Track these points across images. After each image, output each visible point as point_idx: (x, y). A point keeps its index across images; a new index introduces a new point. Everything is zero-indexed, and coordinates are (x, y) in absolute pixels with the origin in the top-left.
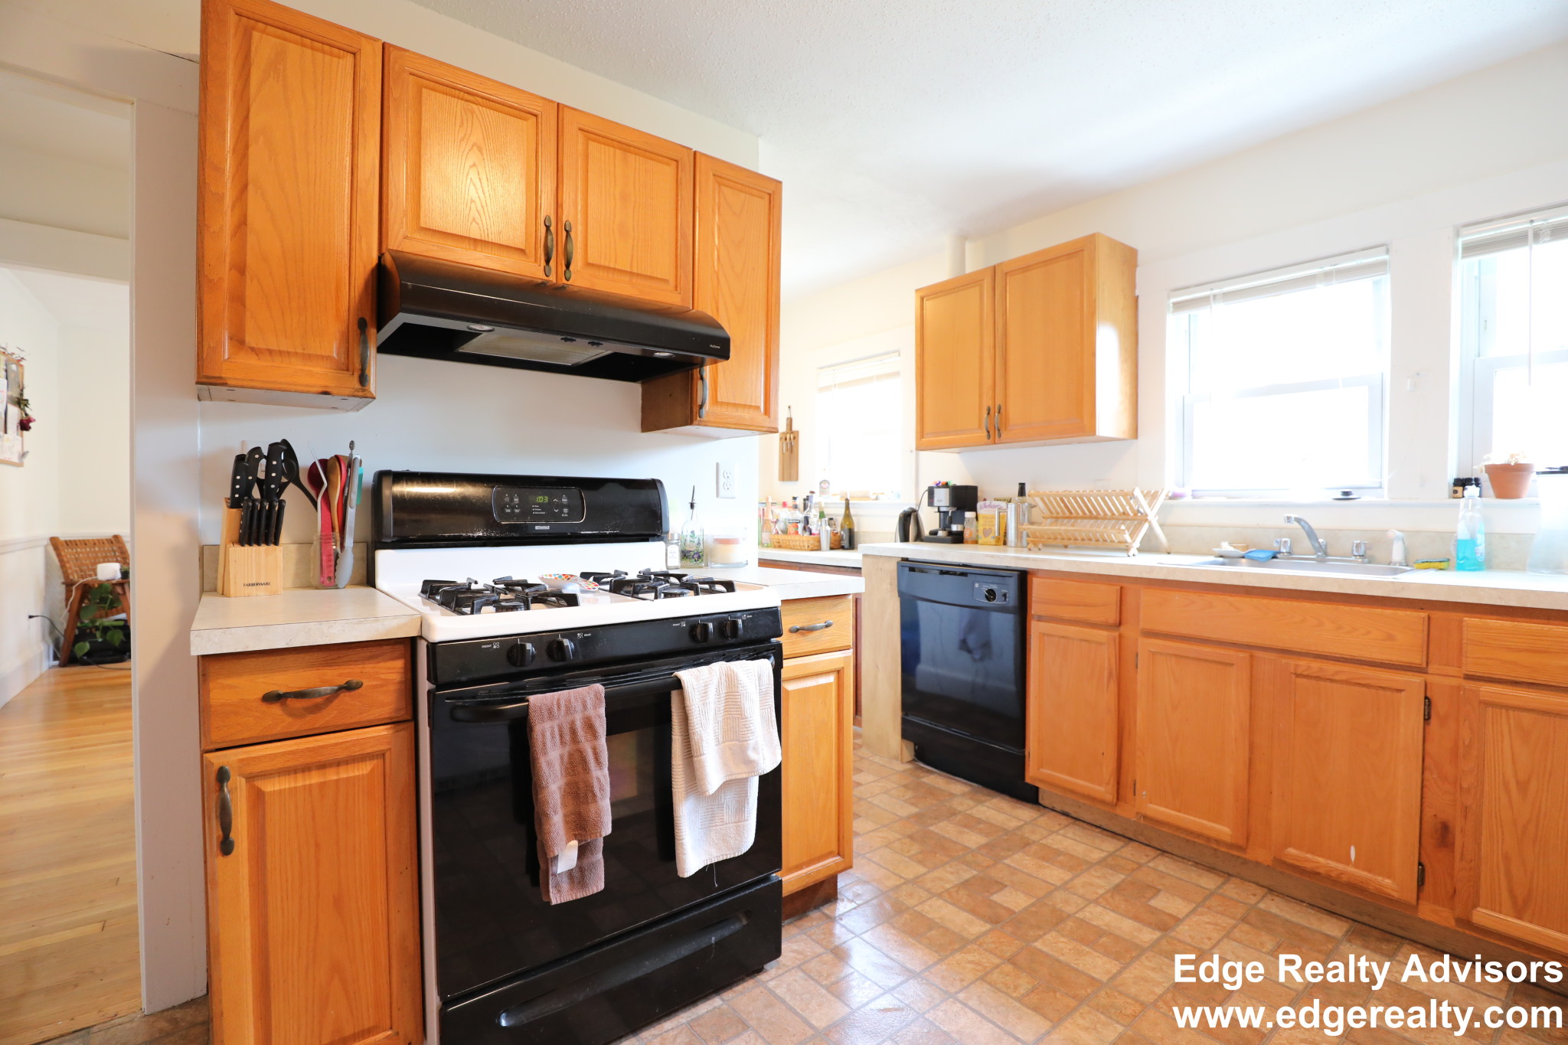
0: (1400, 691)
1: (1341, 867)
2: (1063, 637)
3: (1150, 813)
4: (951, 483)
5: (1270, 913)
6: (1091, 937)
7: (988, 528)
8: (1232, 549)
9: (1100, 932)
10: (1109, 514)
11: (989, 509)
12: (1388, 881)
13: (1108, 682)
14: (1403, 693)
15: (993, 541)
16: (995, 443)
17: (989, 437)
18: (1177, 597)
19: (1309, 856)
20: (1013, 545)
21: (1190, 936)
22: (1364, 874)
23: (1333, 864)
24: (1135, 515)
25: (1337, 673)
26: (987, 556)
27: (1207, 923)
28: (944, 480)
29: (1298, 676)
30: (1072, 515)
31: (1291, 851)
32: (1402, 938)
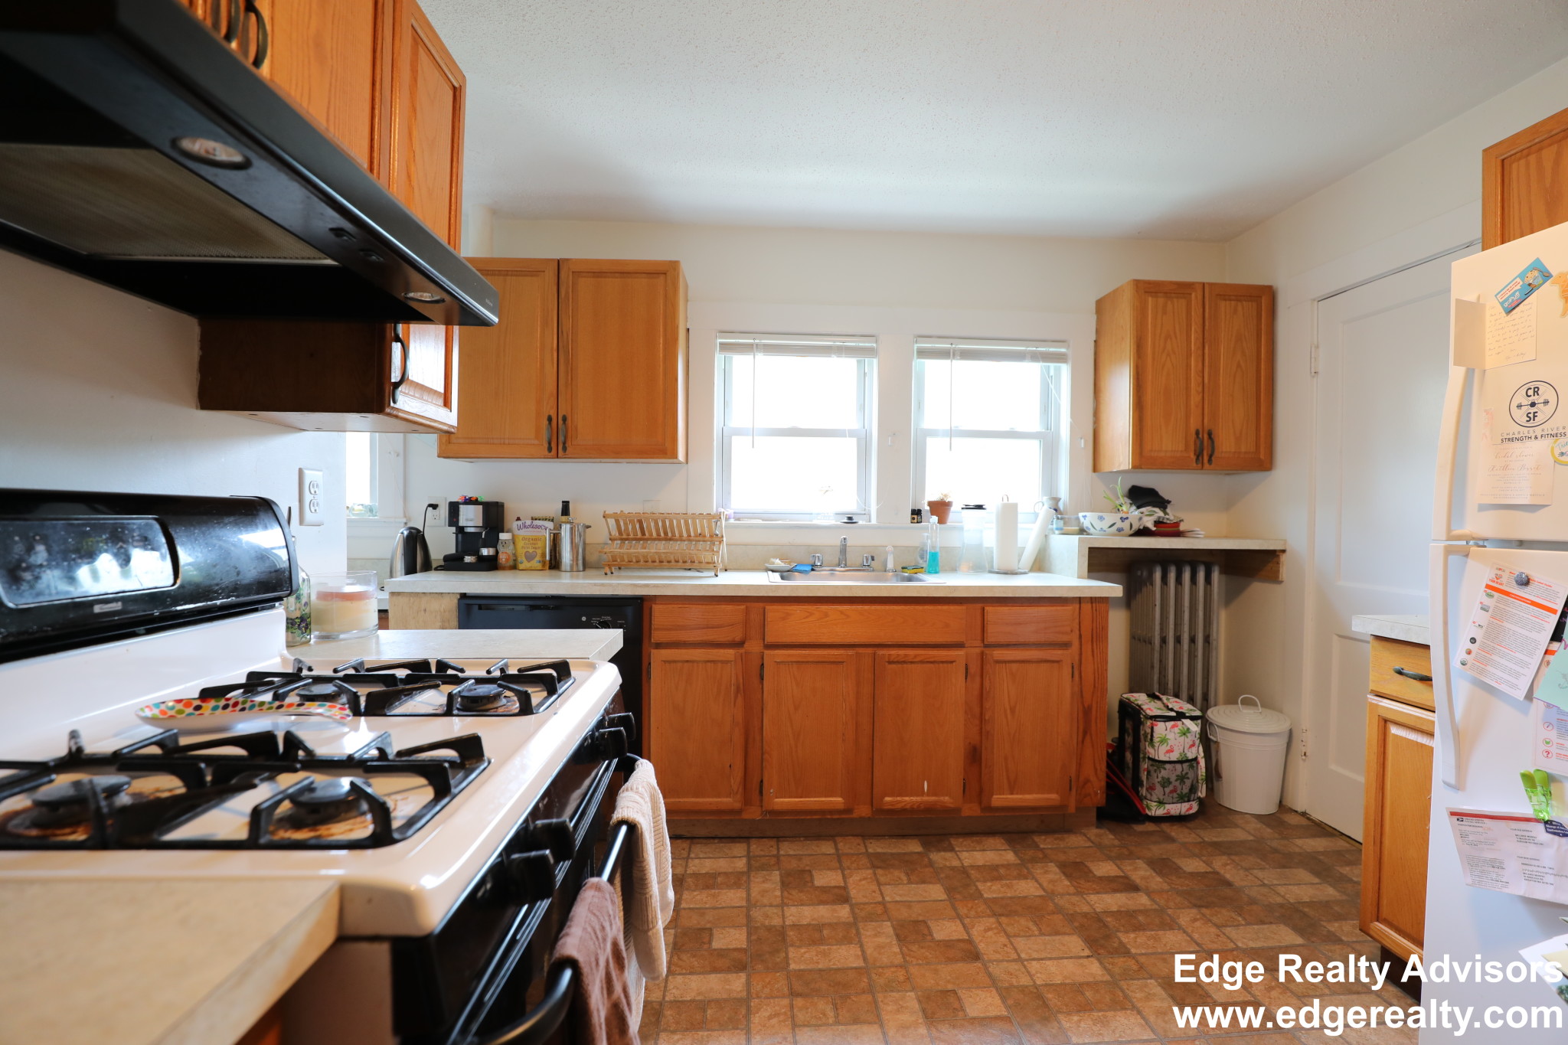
0: (952, 662)
1: (919, 799)
2: (687, 661)
3: (777, 807)
4: (483, 498)
5: (879, 853)
6: (815, 935)
7: (531, 551)
8: (783, 565)
9: (819, 928)
10: (685, 534)
11: (530, 529)
12: (947, 798)
13: (736, 697)
14: (954, 664)
15: (539, 566)
16: (558, 457)
17: (550, 449)
18: (797, 610)
19: (899, 798)
20: (568, 569)
21: (864, 897)
22: (933, 798)
23: (914, 799)
24: (711, 536)
25: (916, 656)
26: (595, 585)
27: (860, 880)
28: (470, 494)
29: (890, 662)
30: (645, 537)
31: (888, 799)
32: (945, 835)
